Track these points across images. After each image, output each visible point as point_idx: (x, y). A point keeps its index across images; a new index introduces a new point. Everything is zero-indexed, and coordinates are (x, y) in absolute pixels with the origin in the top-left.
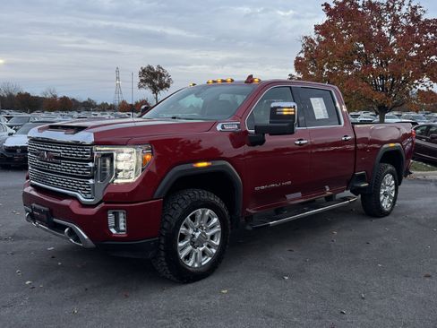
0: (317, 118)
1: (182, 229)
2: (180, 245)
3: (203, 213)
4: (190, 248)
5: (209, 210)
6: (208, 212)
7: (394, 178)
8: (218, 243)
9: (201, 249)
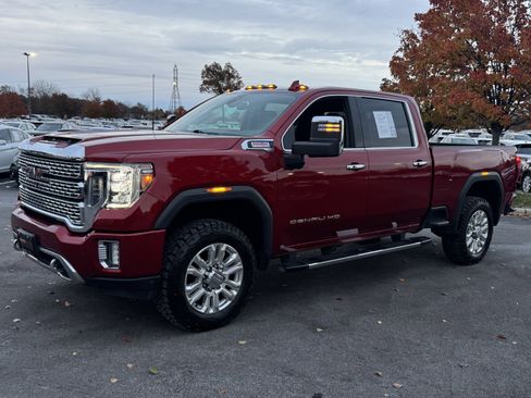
0: (381, 136)
1: (191, 270)
2: (188, 288)
3: (218, 249)
4: (202, 291)
5: (225, 245)
6: (224, 247)
7: (487, 215)
8: (239, 283)
9: (217, 292)
